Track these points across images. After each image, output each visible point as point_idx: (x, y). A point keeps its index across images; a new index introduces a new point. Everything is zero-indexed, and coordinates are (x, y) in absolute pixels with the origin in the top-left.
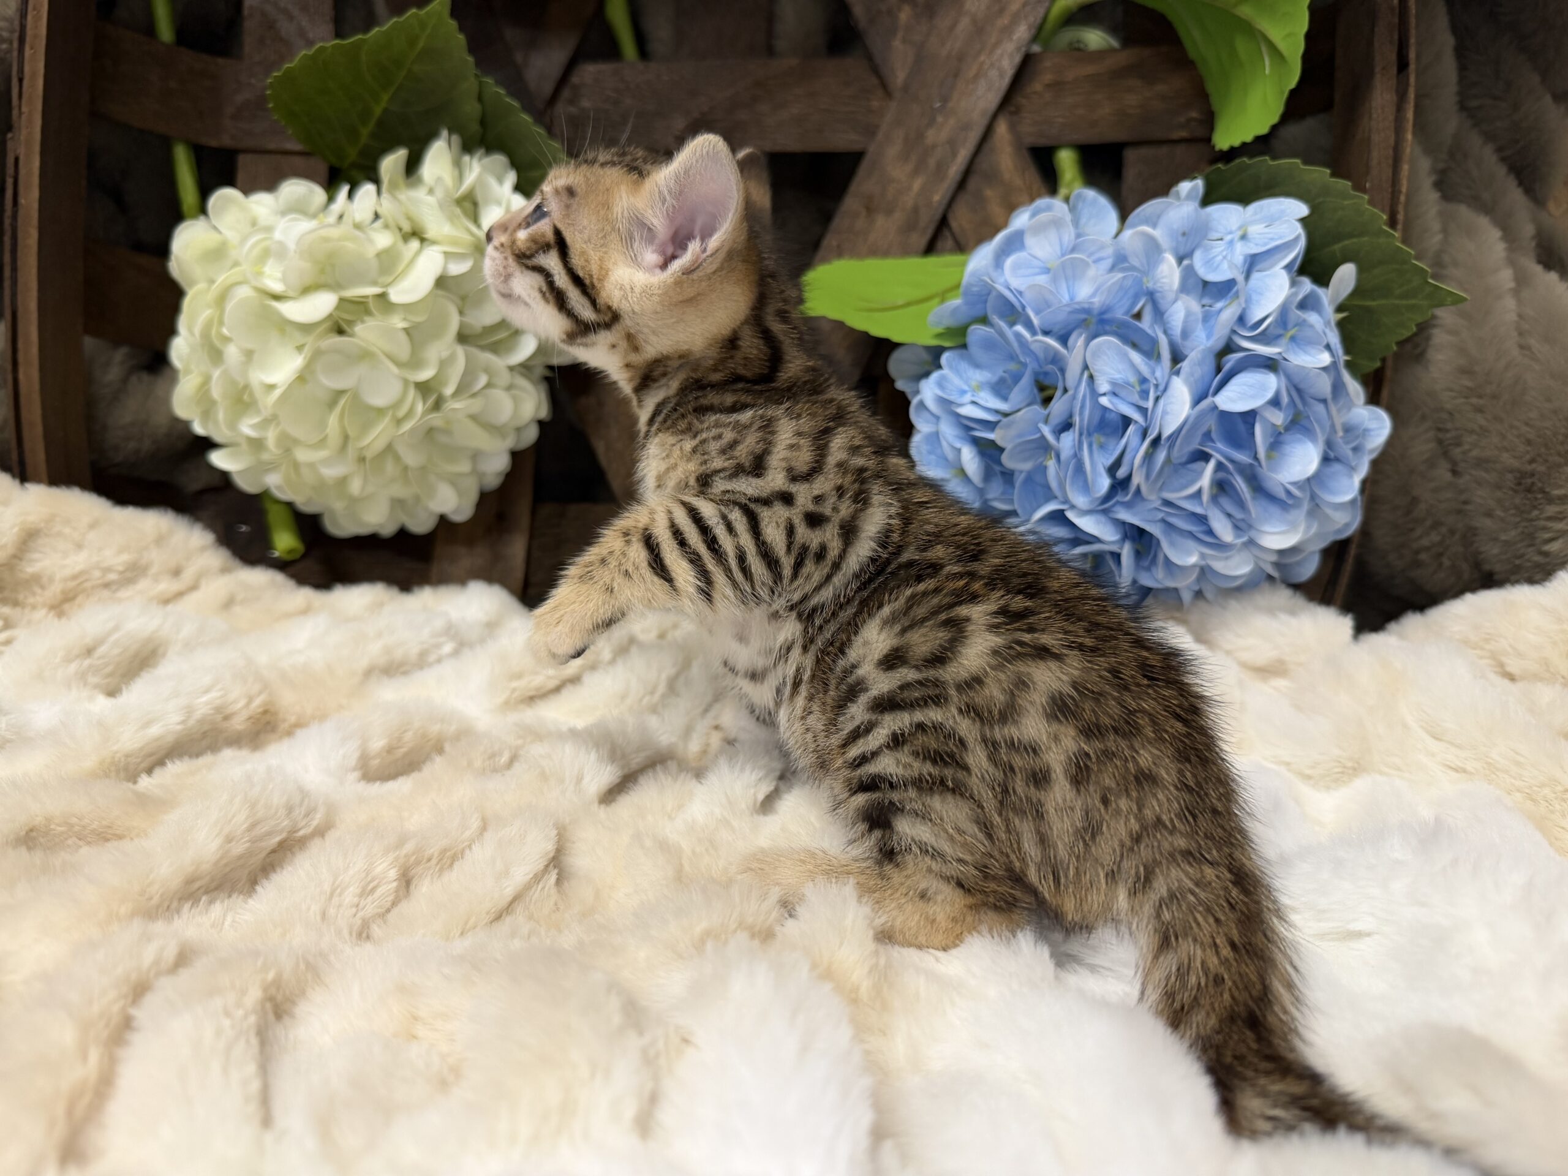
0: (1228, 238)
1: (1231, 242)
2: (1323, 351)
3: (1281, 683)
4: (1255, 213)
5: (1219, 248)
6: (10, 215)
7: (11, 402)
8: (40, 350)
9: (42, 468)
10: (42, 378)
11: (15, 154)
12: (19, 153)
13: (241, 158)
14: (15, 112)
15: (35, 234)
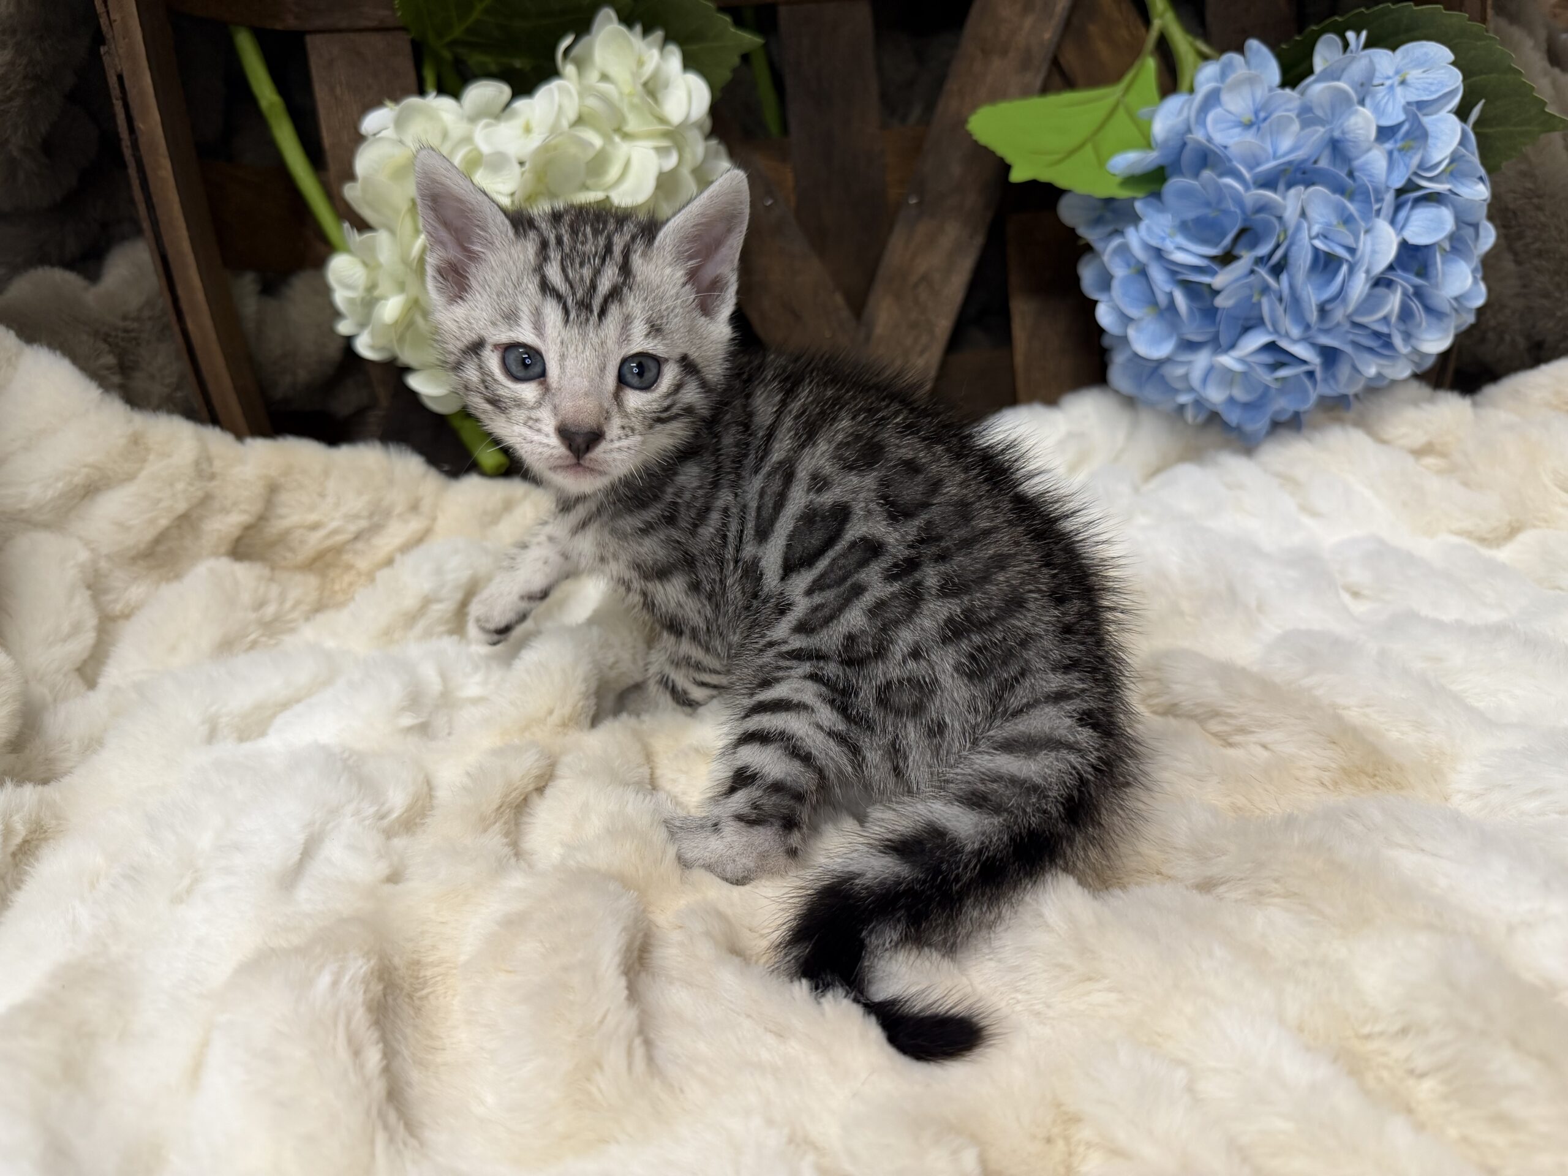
0: (1388, 83)
1: (1391, 87)
2: (1478, 183)
3: (1430, 461)
4: (1404, 58)
5: (1381, 93)
6: (129, 144)
7: (185, 356)
8: (206, 295)
9: (241, 421)
10: (215, 325)
11: (116, 71)
12: (122, 69)
13: (309, 39)
14: (103, 21)
15: (166, 163)
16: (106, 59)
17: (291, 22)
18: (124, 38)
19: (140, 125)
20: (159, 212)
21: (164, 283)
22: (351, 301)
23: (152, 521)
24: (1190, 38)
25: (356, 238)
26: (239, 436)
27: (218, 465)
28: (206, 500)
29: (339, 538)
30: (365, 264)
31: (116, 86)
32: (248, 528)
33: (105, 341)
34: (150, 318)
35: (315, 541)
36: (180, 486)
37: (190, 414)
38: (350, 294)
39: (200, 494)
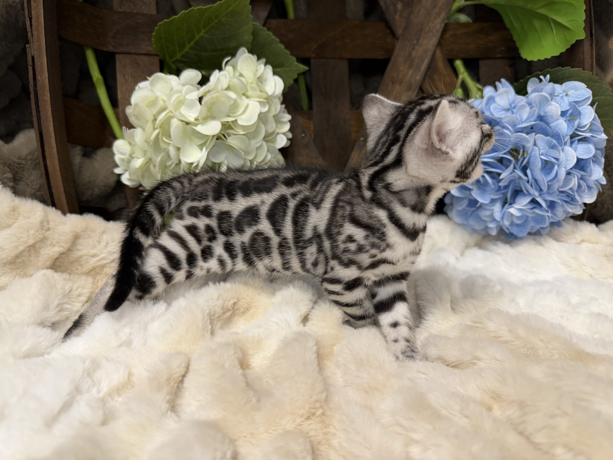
0: (561, 95)
1: (562, 97)
5: (558, 98)
6: (32, 85)
7: (44, 176)
8: (57, 150)
9: (66, 207)
10: (59, 164)
11: (32, 55)
12: (34, 54)
13: (117, 56)
14: (29, 34)
15: (48, 94)
16: (28, 50)
17: (110, 49)
18: (37, 42)
19: (38, 77)
20: (41, 114)
21: (39, 144)
22: (123, 160)
23: (16, 247)
24: (474, 83)
25: (127, 132)
26: (64, 213)
27: (51, 225)
28: (43, 240)
29: (104, 262)
30: (130, 144)
31: (31, 61)
32: (62, 254)
33: (8, 167)
34: (30, 160)
35: (93, 262)
36: (32, 232)
37: (43, 201)
38: (122, 157)
39: (41, 236)
